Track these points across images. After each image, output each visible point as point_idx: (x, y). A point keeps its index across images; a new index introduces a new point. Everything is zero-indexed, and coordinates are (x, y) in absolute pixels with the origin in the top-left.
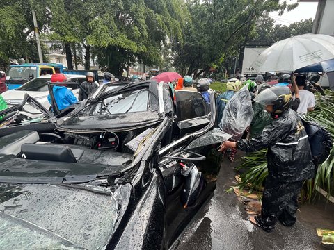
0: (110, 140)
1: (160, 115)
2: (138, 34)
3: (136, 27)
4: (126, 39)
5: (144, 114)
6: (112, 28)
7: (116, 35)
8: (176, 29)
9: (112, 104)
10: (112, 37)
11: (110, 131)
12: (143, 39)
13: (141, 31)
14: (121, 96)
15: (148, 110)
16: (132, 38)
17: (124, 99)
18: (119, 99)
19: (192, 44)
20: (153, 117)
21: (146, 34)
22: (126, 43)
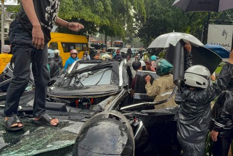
0: (84, 104)
1: (120, 88)
2: (102, 9)
3: (100, 2)
4: (90, 13)
5: (108, 87)
6: (77, 3)
7: (81, 9)
8: (140, 5)
9: (84, 78)
10: (76, 11)
11: (85, 97)
12: (107, 13)
13: (105, 5)
14: (90, 72)
15: (111, 84)
16: (95, 12)
17: (93, 74)
18: (89, 74)
19: (157, 17)
20: (115, 88)
21: (110, 9)
22: (90, 17)
